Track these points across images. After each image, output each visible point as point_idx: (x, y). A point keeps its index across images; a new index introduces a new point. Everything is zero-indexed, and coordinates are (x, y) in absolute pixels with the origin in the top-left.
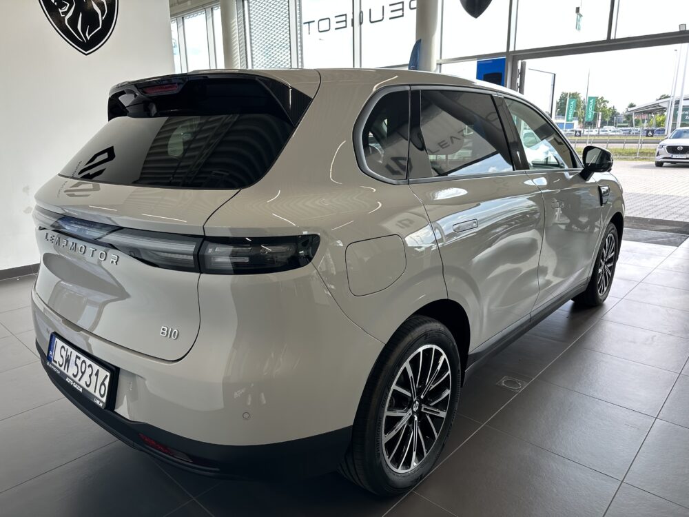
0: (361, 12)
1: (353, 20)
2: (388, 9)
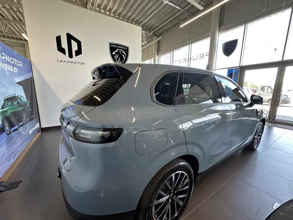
0: (191, 58)
1: (188, 60)
2: (199, 56)
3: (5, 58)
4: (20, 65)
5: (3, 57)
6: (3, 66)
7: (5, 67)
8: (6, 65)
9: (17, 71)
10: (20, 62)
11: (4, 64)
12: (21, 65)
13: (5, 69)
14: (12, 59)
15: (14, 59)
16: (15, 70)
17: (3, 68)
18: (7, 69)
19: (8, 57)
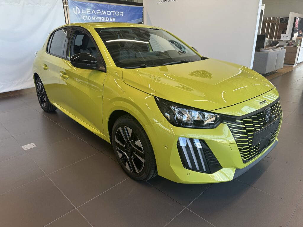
3: (100, 13)
4: (120, 14)
5: (97, 13)
6: (97, 19)
7: (99, 19)
8: (99, 17)
9: (114, 20)
10: (120, 12)
11: (98, 17)
12: (122, 14)
13: (99, 20)
14: (108, 12)
15: (112, 12)
16: (111, 19)
17: (97, 20)
18: (101, 20)
19: (104, 12)
